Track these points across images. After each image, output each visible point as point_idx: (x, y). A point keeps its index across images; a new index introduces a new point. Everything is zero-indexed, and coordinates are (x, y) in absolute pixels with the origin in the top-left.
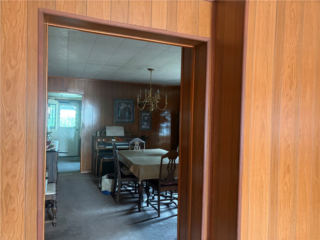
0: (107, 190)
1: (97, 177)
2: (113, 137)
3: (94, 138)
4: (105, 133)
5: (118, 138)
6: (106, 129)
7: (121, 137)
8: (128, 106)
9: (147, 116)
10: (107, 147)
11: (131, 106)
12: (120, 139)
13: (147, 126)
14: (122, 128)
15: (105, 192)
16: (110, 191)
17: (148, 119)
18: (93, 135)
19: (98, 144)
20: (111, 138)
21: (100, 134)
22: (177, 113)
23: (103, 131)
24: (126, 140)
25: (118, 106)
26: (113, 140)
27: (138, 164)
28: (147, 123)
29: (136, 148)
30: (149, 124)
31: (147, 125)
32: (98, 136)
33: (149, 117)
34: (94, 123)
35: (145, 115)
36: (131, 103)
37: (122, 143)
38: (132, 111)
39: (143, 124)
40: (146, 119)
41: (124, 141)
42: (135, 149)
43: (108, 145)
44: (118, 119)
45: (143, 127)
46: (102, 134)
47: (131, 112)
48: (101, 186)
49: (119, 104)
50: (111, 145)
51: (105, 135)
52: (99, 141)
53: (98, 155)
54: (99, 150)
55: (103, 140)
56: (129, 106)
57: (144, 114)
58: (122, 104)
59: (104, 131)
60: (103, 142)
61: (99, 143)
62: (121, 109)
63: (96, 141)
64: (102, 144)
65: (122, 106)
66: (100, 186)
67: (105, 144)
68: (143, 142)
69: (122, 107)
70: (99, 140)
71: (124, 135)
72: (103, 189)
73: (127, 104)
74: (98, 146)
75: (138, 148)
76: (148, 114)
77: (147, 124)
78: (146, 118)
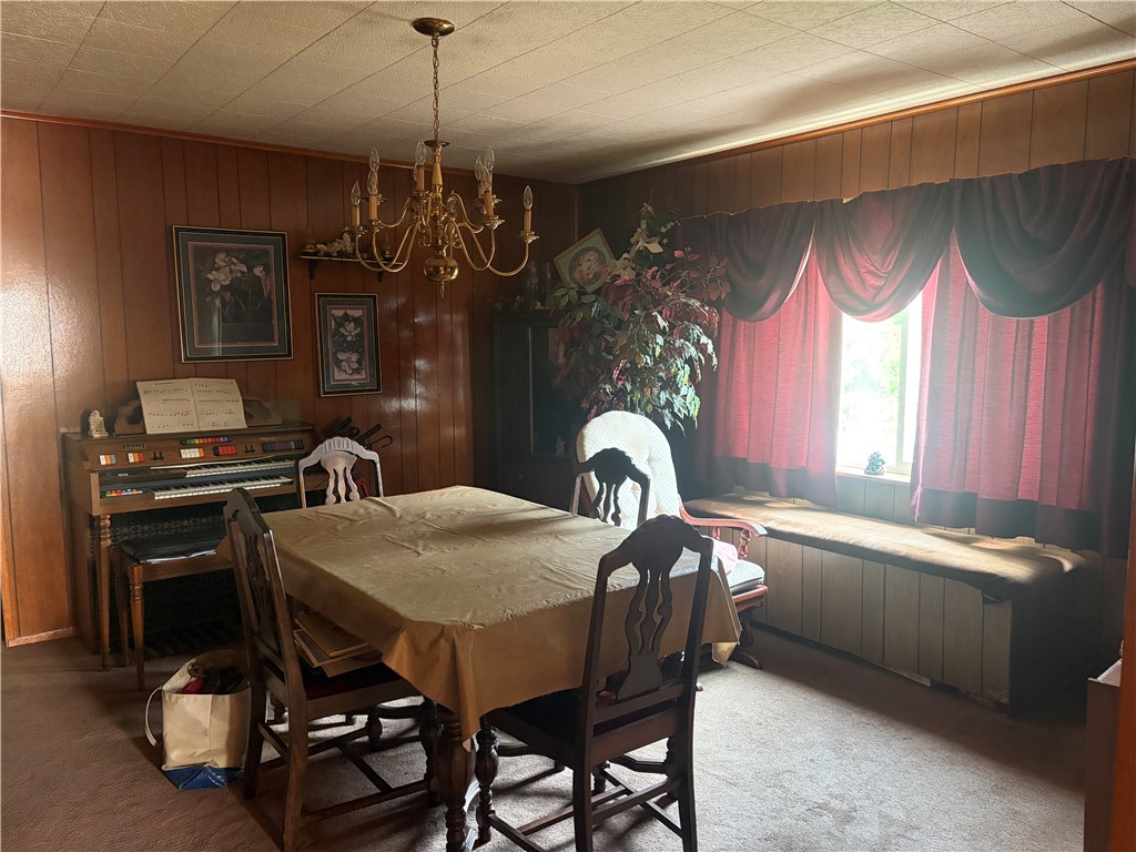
0: (201, 761)
1: (109, 661)
2: (184, 440)
3: (72, 451)
4: (137, 417)
5: (217, 443)
6: (138, 398)
7: (233, 435)
8: (250, 269)
9: (355, 320)
10: (160, 496)
11: (267, 270)
12: (224, 444)
13: (356, 371)
14: (232, 385)
15: (191, 776)
16: (222, 762)
17: (360, 335)
18: (63, 430)
19: (101, 484)
20: (177, 443)
21: (109, 425)
22: (499, 306)
23: (123, 410)
24: (258, 449)
25: (198, 274)
26: (187, 454)
27: (441, 621)
28: (354, 357)
29: (336, 491)
30: (366, 363)
31: (355, 366)
32: (96, 435)
33: (362, 325)
34: (63, 364)
35: (346, 317)
36: (266, 252)
37: (240, 469)
38: (274, 298)
39: (338, 363)
40: (349, 338)
41: (249, 456)
42: (331, 498)
43: (165, 483)
44: (200, 343)
45: (339, 376)
46: (121, 426)
47: (271, 301)
48: (160, 738)
49: (205, 258)
50: (179, 482)
51: (137, 429)
52: (103, 462)
53: (109, 542)
54: (113, 518)
55: (132, 458)
56: (258, 271)
57: (339, 313)
58: (220, 259)
59: (128, 410)
60: (132, 470)
61: (108, 478)
62: (216, 288)
63: (87, 465)
64: (124, 481)
65: (217, 270)
66: (153, 741)
67: (144, 478)
68: (373, 456)
69: (220, 278)
70: (103, 460)
71: (243, 425)
72: (176, 757)
73: (249, 259)
74: (103, 495)
75: (348, 490)
76: (357, 313)
77: (359, 362)
78: (350, 330)
